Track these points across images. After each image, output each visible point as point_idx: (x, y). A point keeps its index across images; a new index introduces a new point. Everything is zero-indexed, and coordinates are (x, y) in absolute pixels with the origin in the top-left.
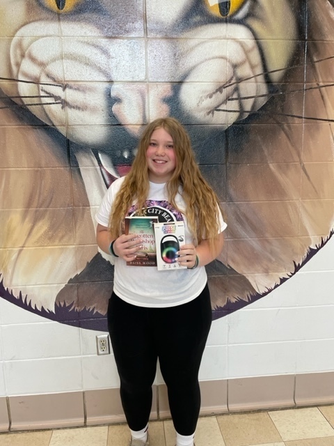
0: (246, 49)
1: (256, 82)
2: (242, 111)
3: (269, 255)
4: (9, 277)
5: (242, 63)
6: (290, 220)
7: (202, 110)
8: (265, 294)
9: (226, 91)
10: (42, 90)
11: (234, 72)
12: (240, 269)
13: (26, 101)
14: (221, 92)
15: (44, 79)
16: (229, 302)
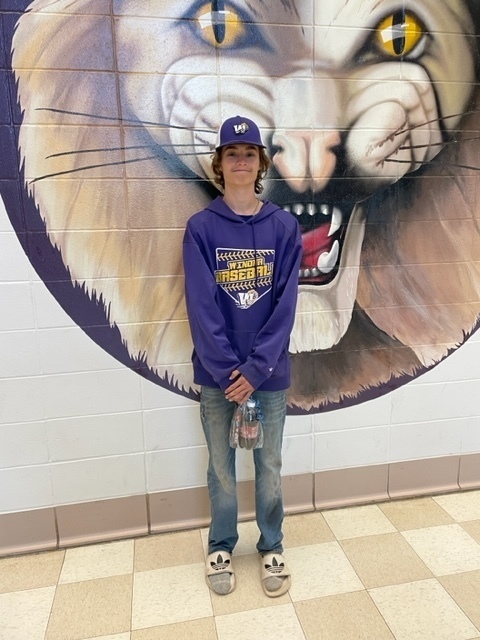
0: (421, 91)
1: (430, 129)
2: (413, 161)
3: (437, 324)
4: (154, 354)
5: (416, 107)
6: (460, 284)
7: (371, 160)
8: (432, 367)
9: (398, 139)
10: (197, 138)
11: (407, 117)
12: (406, 340)
13: (179, 150)
14: (392, 140)
15: (199, 125)
16: (393, 377)
